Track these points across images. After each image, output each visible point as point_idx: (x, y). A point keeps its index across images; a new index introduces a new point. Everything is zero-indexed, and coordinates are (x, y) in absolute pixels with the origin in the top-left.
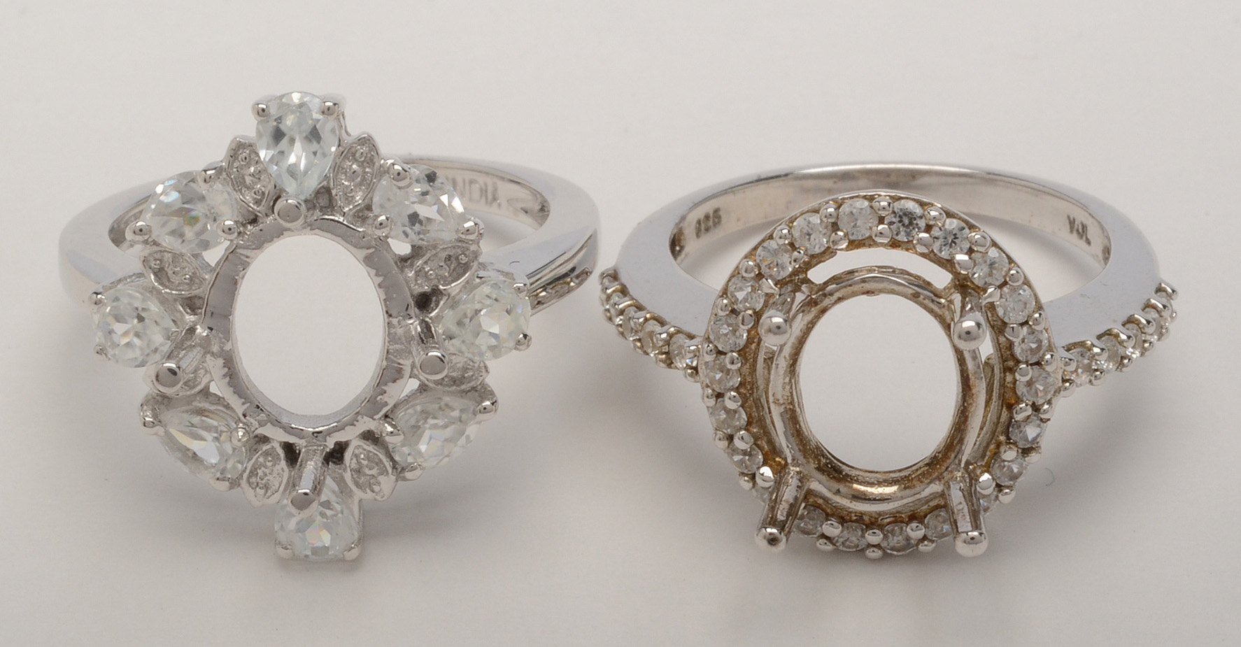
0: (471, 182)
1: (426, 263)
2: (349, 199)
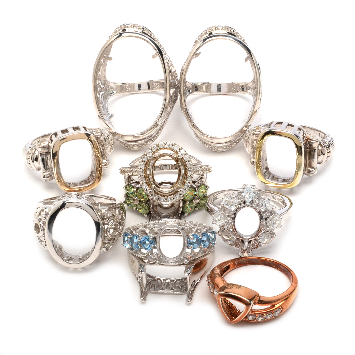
0: (271, 195)
1: (267, 213)
2: (256, 202)
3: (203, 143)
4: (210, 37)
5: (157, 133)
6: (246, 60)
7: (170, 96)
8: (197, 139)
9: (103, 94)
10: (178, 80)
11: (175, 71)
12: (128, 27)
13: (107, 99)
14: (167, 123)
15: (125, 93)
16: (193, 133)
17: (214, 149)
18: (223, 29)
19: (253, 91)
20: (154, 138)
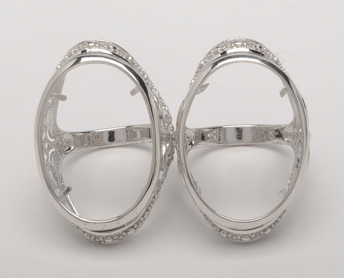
3: (218, 230)
4: (224, 58)
5: (143, 216)
6: (282, 94)
7: (162, 157)
8: (208, 223)
9: (53, 153)
10: (173, 127)
11: (167, 114)
12: (90, 47)
13: (61, 160)
14: (157, 198)
15: (89, 148)
16: (201, 214)
17: (235, 239)
18: (243, 45)
19: (293, 139)
20: (138, 225)
